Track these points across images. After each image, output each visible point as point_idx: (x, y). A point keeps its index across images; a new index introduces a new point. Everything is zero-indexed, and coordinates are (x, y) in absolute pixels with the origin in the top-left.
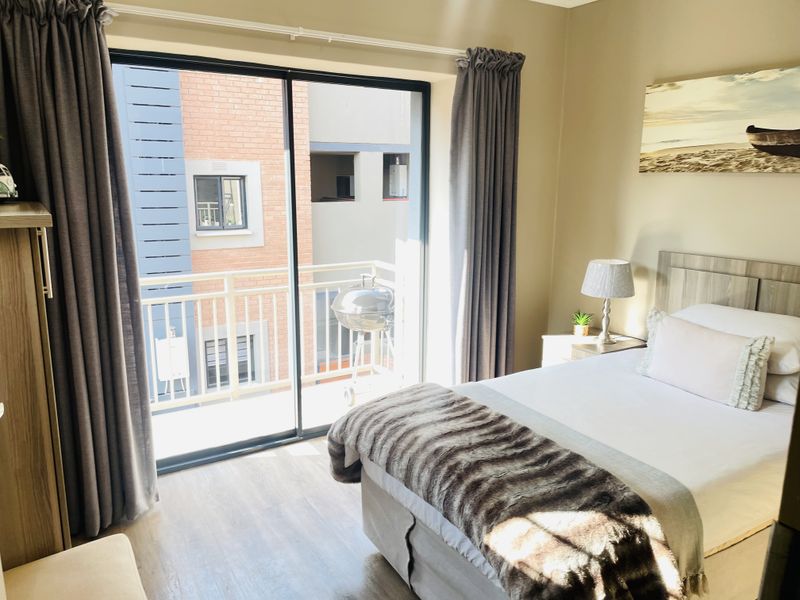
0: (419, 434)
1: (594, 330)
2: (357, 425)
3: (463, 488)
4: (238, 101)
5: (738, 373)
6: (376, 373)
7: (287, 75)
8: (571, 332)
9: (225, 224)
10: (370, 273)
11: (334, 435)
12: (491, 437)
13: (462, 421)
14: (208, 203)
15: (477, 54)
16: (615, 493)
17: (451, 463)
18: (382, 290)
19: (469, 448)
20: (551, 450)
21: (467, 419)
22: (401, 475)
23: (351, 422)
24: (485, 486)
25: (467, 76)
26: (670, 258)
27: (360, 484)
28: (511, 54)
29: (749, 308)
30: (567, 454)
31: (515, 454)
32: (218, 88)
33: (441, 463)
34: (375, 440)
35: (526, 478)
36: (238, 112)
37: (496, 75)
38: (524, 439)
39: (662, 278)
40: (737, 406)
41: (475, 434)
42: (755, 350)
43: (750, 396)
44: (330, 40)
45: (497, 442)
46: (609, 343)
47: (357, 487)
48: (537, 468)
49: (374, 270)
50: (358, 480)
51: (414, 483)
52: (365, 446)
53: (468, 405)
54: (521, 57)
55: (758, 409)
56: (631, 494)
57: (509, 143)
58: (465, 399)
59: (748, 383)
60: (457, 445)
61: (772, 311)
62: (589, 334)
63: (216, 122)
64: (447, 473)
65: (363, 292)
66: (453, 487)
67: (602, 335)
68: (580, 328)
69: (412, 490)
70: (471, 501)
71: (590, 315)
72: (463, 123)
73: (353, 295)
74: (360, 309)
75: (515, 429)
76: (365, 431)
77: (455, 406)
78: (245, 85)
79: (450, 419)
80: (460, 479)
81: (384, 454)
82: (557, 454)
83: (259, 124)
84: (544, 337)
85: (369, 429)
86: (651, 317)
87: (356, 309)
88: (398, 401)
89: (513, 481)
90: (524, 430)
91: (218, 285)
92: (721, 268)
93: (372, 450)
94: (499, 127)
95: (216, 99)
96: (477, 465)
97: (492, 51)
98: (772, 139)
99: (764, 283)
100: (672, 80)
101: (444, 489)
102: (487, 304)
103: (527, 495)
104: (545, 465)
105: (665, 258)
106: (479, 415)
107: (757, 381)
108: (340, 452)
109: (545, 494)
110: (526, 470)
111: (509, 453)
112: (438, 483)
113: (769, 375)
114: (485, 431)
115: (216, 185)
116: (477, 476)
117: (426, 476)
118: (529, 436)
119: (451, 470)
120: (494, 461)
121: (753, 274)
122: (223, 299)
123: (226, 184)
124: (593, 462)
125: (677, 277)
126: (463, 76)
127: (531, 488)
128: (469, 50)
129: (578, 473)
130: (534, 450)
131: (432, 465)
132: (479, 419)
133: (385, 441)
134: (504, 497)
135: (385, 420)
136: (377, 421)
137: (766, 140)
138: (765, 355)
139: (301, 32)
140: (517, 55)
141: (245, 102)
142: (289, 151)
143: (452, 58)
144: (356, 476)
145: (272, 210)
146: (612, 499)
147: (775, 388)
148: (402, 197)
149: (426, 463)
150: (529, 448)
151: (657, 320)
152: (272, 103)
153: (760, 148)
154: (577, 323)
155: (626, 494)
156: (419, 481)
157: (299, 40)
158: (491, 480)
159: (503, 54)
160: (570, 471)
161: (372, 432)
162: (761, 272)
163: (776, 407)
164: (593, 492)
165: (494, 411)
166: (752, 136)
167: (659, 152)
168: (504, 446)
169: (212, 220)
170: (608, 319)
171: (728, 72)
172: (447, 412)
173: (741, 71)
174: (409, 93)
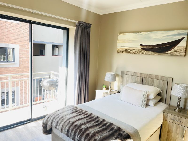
0: (70, 121)
1: (107, 89)
2: (51, 119)
3: (84, 136)
4: (13, 29)
5: (141, 99)
6: (52, 101)
7: (31, 23)
8: (102, 89)
9: (8, 61)
10: (51, 75)
11: (44, 122)
12: (89, 120)
13: (81, 116)
14: (3, 55)
15: (81, 23)
16: (122, 133)
17: (80, 129)
18: (55, 79)
19: (84, 124)
20: (105, 122)
21: (83, 115)
22: (66, 133)
23: (50, 118)
24: (90, 135)
25: (78, 27)
26: (123, 72)
27: (51, 134)
28: (88, 24)
29: (141, 84)
30: (109, 123)
31: (96, 124)
32: (8, 25)
33: (77, 129)
34: (57, 123)
35: (101, 131)
36: (13, 32)
37: (85, 28)
38: (98, 120)
39: (122, 77)
40: (141, 107)
41: (85, 119)
42: (145, 94)
43: (144, 104)
44: (44, 15)
45: (91, 121)
46: (111, 92)
47: (50, 136)
48: (103, 128)
49: (52, 74)
50: (51, 133)
51: (70, 135)
52: (54, 125)
53: (82, 111)
54: (91, 25)
55: (146, 107)
56: (126, 133)
57: (88, 44)
58: (81, 109)
59: (143, 101)
60: (81, 123)
61: (146, 84)
62: (106, 90)
63: (6, 34)
64: (79, 132)
65: (49, 80)
66: (81, 136)
67: (109, 90)
68: (104, 89)
69: (69, 137)
70: (87, 140)
71: (106, 85)
72: (77, 39)
73: (46, 81)
74: (48, 84)
75: (95, 117)
76: (54, 121)
77: (79, 111)
78: (15, 25)
79: (78, 115)
80: (83, 133)
81: (60, 127)
82: (107, 123)
83: (19, 35)
84: (96, 91)
85: (55, 120)
86: (121, 86)
87: (47, 84)
88: (63, 111)
89: (98, 132)
90: (98, 117)
91: (7, 78)
92: (135, 75)
93: (56, 126)
94: (86, 41)
95: (6, 28)
96: (87, 129)
97: (84, 22)
98: (145, 47)
99: (144, 78)
100: (124, 33)
101: (79, 136)
102: (83, 83)
103: (102, 136)
104: (104, 127)
105: (122, 72)
106: (85, 114)
107: (145, 101)
108: (46, 126)
109: (106, 135)
110: (100, 129)
111: (95, 124)
112: (77, 135)
113: (147, 99)
114: (88, 118)
115: (5, 50)
116: (88, 132)
117: (73, 133)
118: (99, 119)
119: (81, 130)
120: (92, 127)
121: (141, 76)
122: (8, 82)
123: (8, 50)
124: (116, 125)
125: (125, 77)
126: (78, 28)
127: (102, 134)
128: (79, 21)
129: (113, 129)
130: (101, 123)
131: (75, 130)
132: (85, 115)
133: (60, 123)
134: (96, 138)
135: (60, 117)
136: (58, 117)
137: (144, 47)
138: (147, 95)
139: (36, 12)
140: (90, 24)
141: (15, 29)
142: (31, 43)
143: (75, 23)
144: (50, 132)
145: (22, 57)
146: (122, 135)
147: (149, 102)
148: (57, 56)
149: (73, 129)
150: (99, 122)
151: (123, 87)
152: (23, 30)
153: (143, 49)
154: (103, 87)
155: (125, 133)
156: (71, 134)
157: (35, 14)
158: (92, 133)
159: (87, 23)
160: (111, 128)
161: (56, 121)
162: (143, 76)
163: (149, 107)
164: (117, 134)
165: (89, 112)
166: (141, 46)
167: (121, 48)
168: (93, 122)
169: (4, 60)
170: (111, 86)
171: (136, 32)
172: (77, 113)
173: (138, 32)
174: (63, 30)
